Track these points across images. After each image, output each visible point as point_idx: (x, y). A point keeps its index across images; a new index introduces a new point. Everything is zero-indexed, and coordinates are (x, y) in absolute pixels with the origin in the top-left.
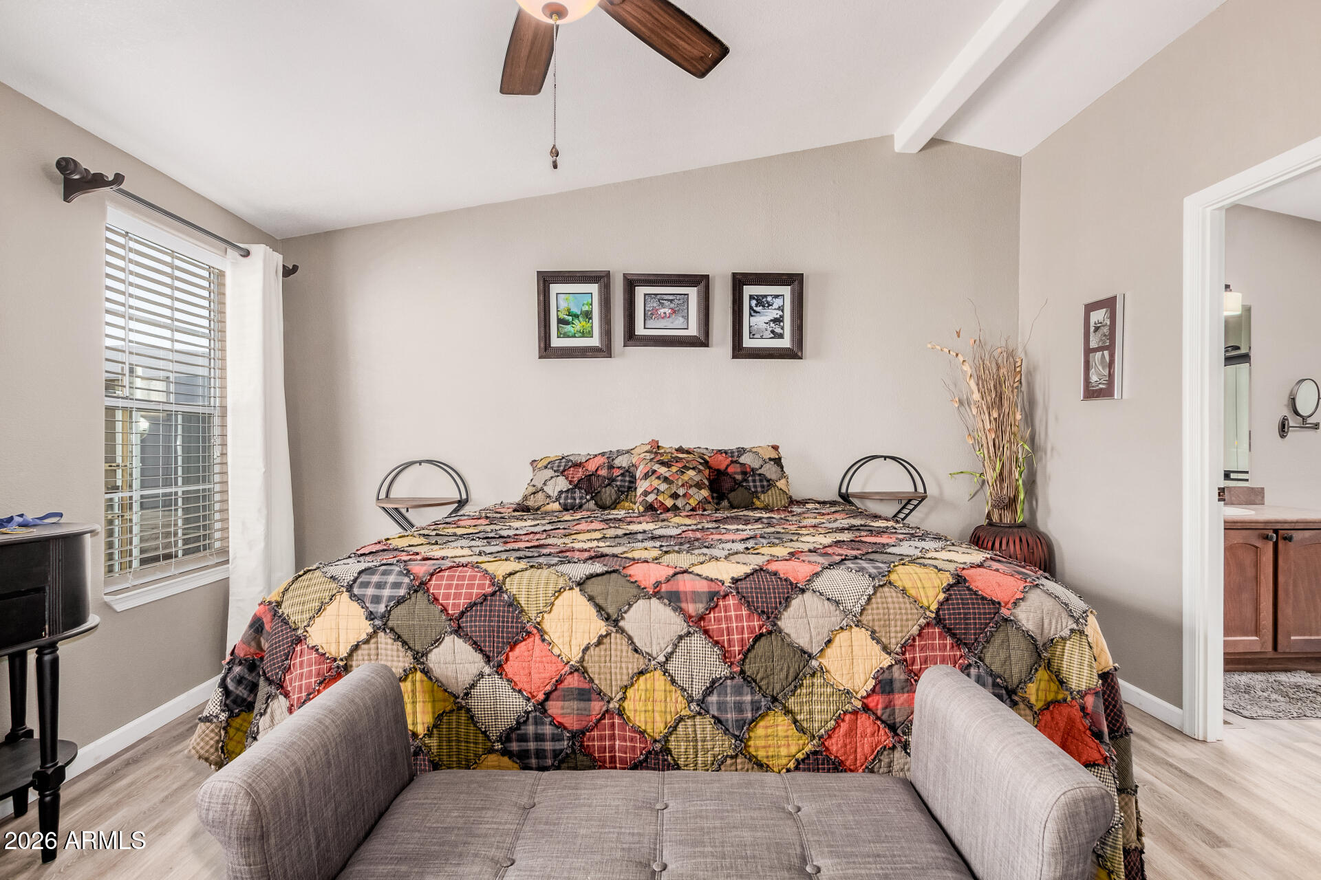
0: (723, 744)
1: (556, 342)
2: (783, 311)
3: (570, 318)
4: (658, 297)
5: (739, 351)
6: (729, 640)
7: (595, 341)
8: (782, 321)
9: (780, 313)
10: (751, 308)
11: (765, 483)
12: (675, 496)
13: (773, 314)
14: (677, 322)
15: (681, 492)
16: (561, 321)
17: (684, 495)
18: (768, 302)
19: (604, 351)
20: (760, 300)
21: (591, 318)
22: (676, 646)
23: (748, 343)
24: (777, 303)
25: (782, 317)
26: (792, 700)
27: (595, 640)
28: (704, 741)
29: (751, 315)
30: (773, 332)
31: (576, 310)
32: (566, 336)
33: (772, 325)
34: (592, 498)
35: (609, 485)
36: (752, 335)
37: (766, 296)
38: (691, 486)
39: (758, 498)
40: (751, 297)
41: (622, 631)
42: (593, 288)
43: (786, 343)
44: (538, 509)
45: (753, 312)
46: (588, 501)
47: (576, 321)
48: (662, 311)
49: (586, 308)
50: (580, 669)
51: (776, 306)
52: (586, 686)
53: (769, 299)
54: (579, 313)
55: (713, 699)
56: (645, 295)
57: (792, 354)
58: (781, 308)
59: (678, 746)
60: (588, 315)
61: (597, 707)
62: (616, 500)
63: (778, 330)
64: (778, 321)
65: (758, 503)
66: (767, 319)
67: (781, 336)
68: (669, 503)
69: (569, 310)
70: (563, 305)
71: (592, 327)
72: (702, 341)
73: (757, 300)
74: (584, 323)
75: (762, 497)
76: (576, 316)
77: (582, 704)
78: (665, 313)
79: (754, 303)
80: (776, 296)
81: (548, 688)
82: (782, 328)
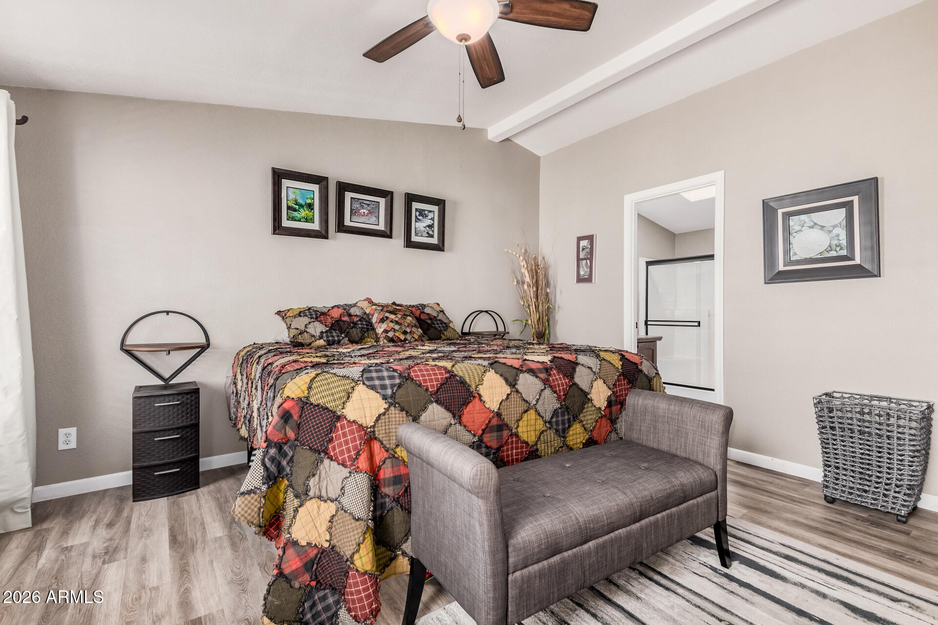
0: (557, 442)
1: (286, 223)
2: (433, 221)
3: (297, 207)
4: (360, 201)
5: (410, 244)
6: (559, 390)
7: (316, 226)
8: (433, 227)
9: (432, 222)
10: (416, 217)
11: (444, 325)
12: (405, 333)
13: (428, 222)
14: (372, 219)
15: (408, 330)
16: (289, 208)
17: (411, 332)
18: (425, 214)
19: (322, 234)
20: (421, 212)
21: (313, 209)
22: (540, 395)
23: (414, 238)
24: (431, 215)
25: (433, 224)
26: (582, 415)
27: (505, 397)
28: (550, 442)
29: (416, 221)
30: (428, 233)
31: (301, 201)
32: (293, 219)
33: (428, 229)
34: (346, 336)
35: (354, 327)
36: (416, 235)
37: (424, 210)
38: (412, 326)
39: (444, 334)
40: (417, 210)
41: (517, 391)
42: (315, 188)
43: (435, 241)
44: (310, 344)
45: (417, 220)
46: (343, 338)
47: (301, 210)
48: (362, 211)
49: (309, 201)
50: (499, 415)
51: (429, 217)
52: (501, 423)
53: (426, 212)
54: (304, 204)
55: (554, 420)
56: (352, 198)
57: (439, 247)
58: (433, 219)
59: (541, 447)
60: (310, 206)
61: (506, 433)
62: (361, 337)
63: (431, 233)
64: (431, 226)
65: (443, 337)
66: (425, 225)
67: (432, 236)
68: (402, 337)
69: (296, 201)
70: (292, 196)
71: (313, 215)
72: (387, 234)
73: (419, 212)
74: (307, 212)
75: (445, 333)
76: (301, 206)
77: (499, 433)
78: (364, 213)
79: (418, 213)
80: (430, 211)
81: (483, 427)
82: (433, 231)
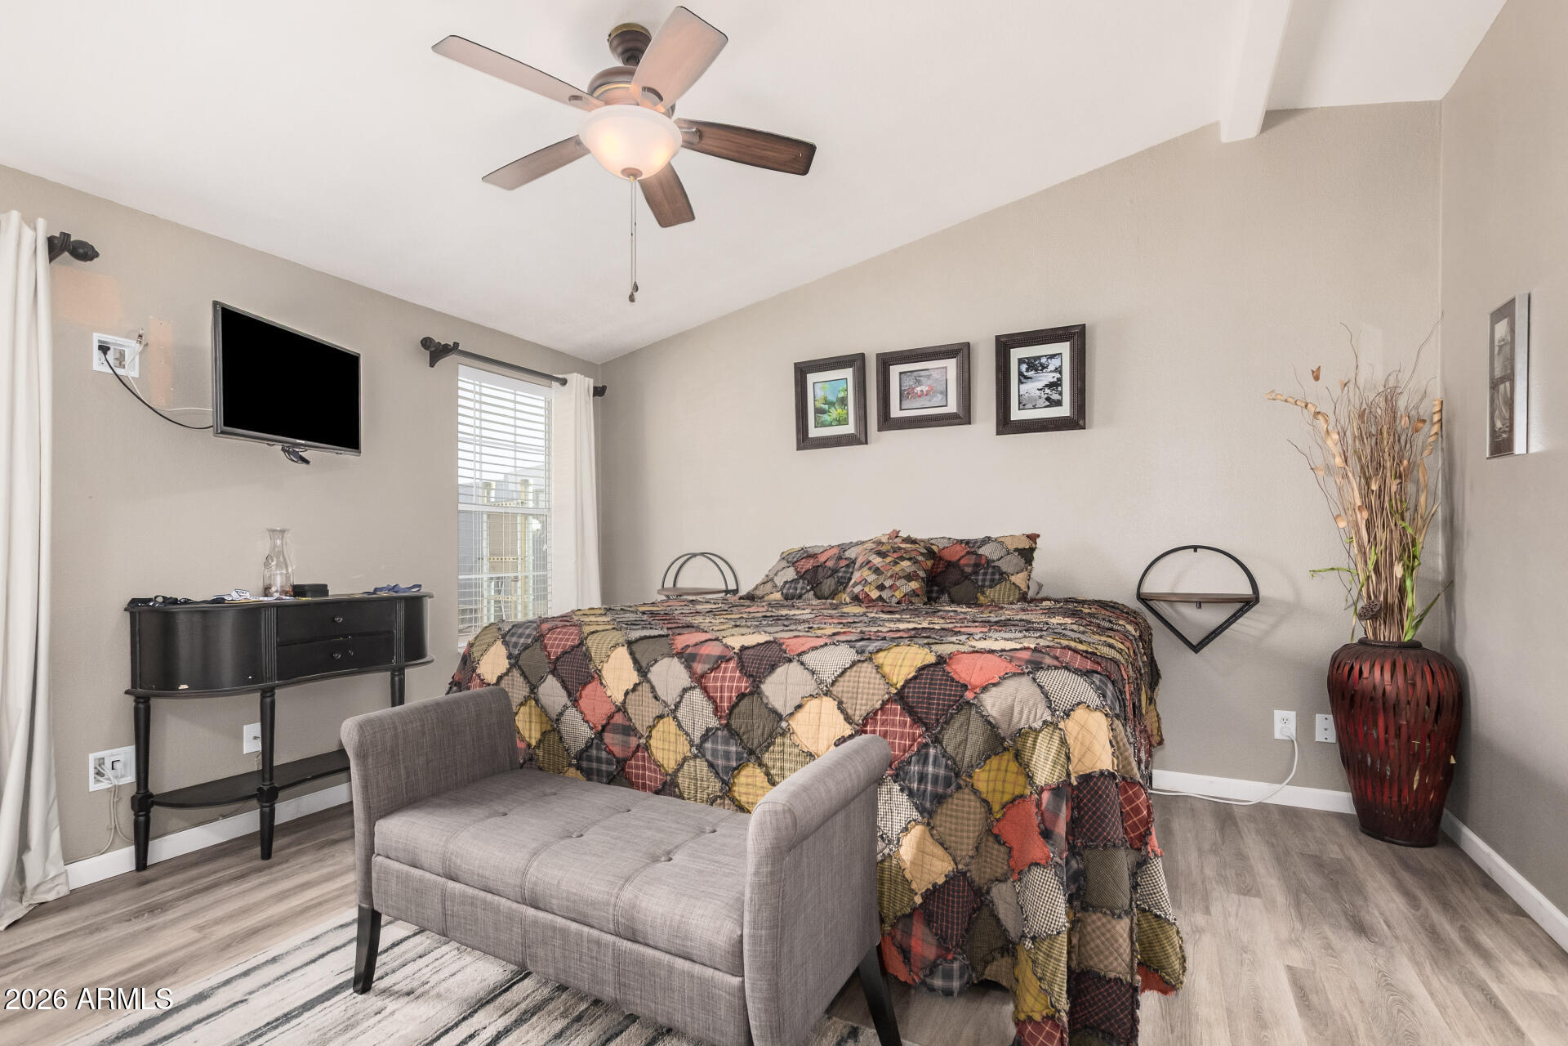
0: (715, 786)
1: (814, 432)
2: (1060, 373)
3: (826, 407)
4: (915, 374)
5: (1005, 425)
7: (849, 429)
8: (1061, 385)
9: (1058, 375)
10: (1020, 374)
11: (997, 577)
13: (1048, 377)
14: (935, 399)
16: (818, 411)
18: (1042, 365)
19: (859, 439)
20: (1034, 364)
21: (846, 405)
22: (682, 697)
23: (1016, 415)
24: (1054, 364)
25: (1060, 380)
26: (766, 755)
27: (632, 687)
28: (702, 781)
29: (1020, 382)
30: (1048, 399)
31: (832, 398)
32: (823, 425)
33: (1047, 391)
34: (812, 589)
35: (831, 576)
36: (1022, 406)
37: (1039, 358)
39: (983, 593)
40: (1021, 361)
41: (649, 681)
42: (848, 373)
43: (1065, 411)
44: (763, 597)
45: (1023, 378)
46: (808, 591)
47: (832, 410)
48: (919, 389)
49: (842, 395)
50: (622, 709)
51: (1051, 368)
52: (627, 723)
53: (1043, 360)
54: (835, 400)
55: (708, 745)
56: (901, 373)
57: (1076, 421)
58: (1059, 370)
59: (683, 781)
60: (843, 402)
61: (634, 741)
62: (834, 591)
63: (1055, 397)
64: (1055, 385)
65: (982, 599)
66: (1040, 385)
67: (1059, 403)
68: (874, 594)
69: (825, 399)
70: (820, 394)
71: (848, 413)
72: (963, 417)
73: (1028, 364)
74: (839, 410)
75: (988, 593)
76: (832, 404)
77: (625, 738)
78: (922, 391)
79: (1024, 367)
80: (1052, 356)
81: (604, 722)
82: (1061, 394)
